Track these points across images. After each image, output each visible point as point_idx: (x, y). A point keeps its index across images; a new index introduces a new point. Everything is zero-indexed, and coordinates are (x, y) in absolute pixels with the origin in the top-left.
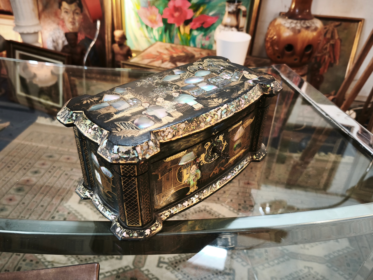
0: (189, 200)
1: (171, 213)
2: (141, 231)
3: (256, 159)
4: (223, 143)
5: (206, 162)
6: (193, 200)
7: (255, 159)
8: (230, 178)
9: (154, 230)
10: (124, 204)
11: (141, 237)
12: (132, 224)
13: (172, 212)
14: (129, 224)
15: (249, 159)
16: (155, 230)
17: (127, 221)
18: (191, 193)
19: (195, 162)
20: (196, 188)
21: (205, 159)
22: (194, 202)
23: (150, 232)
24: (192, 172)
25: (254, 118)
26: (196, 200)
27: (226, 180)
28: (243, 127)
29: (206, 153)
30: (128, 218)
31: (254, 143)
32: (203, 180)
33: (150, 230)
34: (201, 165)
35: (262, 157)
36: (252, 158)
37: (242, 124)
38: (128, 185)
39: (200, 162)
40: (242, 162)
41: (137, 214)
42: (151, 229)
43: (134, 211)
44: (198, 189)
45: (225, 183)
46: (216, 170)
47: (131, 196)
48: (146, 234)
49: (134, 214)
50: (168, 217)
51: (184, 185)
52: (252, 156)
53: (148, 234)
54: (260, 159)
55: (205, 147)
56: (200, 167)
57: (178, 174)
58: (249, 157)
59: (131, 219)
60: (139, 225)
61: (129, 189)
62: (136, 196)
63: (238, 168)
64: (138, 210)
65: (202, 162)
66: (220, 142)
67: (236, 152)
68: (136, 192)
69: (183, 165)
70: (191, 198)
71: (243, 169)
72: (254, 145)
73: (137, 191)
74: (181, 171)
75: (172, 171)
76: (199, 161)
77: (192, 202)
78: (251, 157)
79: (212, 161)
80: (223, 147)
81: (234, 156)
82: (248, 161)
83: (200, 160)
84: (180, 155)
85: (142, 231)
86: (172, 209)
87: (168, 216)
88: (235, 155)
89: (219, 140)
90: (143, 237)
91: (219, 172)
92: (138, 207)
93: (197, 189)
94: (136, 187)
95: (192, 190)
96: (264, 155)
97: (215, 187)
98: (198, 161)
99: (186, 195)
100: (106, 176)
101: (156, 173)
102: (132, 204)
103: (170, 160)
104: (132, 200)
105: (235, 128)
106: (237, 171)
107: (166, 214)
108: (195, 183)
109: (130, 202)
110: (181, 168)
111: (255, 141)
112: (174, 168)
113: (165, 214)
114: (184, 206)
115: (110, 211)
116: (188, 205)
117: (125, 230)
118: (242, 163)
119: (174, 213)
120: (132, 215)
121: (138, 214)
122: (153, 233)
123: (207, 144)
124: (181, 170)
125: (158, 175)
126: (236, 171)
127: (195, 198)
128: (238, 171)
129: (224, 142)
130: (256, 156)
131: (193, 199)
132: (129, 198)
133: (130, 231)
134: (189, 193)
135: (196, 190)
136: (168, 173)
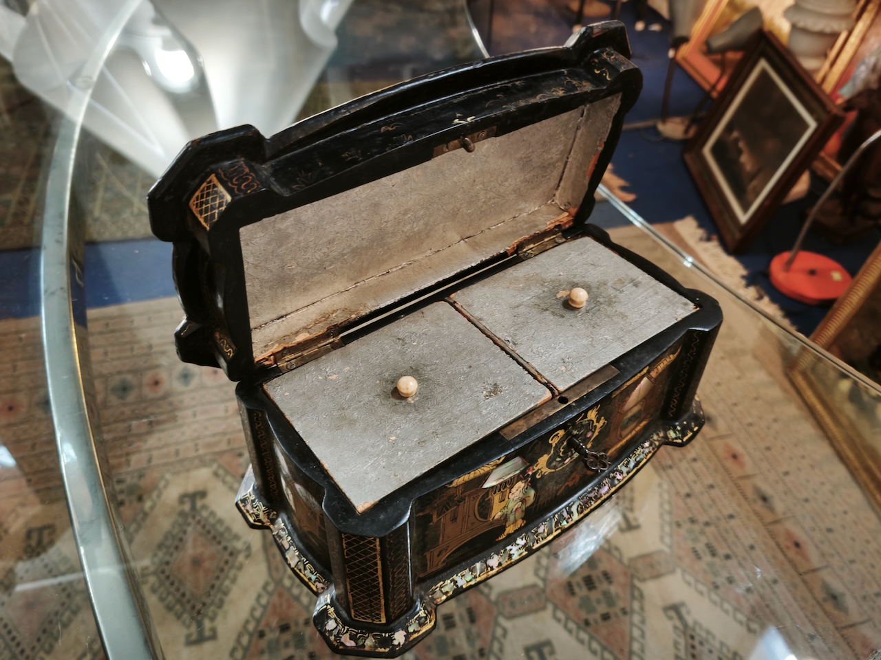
0: (502, 551)
1: (457, 586)
2: (384, 634)
3: (676, 438)
4: (595, 424)
5: (550, 471)
6: (511, 552)
7: (673, 439)
8: (607, 492)
9: (415, 632)
10: (348, 580)
11: (383, 650)
12: (363, 618)
13: (459, 584)
14: (355, 617)
15: (658, 440)
16: (418, 632)
17: (352, 611)
18: (509, 535)
19: (522, 476)
20: (520, 523)
21: (549, 465)
22: (515, 557)
23: (404, 638)
24: (513, 496)
25: (679, 351)
26: (520, 551)
27: (595, 497)
28: (649, 378)
29: (552, 452)
30: (354, 607)
31: (674, 402)
32: (538, 505)
33: (405, 634)
34: (538, 477)
35: (690, 434)
36: (666, 437)
37: (649, 372)
38: (357, 549)
39: (534, 474)
40: (640, 449)
41: (377, 602)
42: (407, 631)
43: (370, 596)
44: (526, 525)
45: (592, 507)
46: (573, 479)
47: (365, 570)
48: (396, 643)
49: (370, 600)
50: (449, 595)
51: (491, 524)
52: (665, 431)
53: (399, 643)
54: (685, 439)
55: (550, 442)
56: (533, 483)
57: (479, 506)
58: (658, 435)
59: (361, 610)
60: (381, 621)
61: (361, 557)
62: (376, 570)
63: (627, 466)
64: (380, 596)
65: (540, 471)
66: (589, 424)
67: (624, 433)
68: (376, 564)
69: (492, 487)
70: (508, 548)
71: (639, 466)
72: (673, 406)
73: (379, 563)
74: (486, 500)
75: (464, 503)
76: (534, 471)
77: (510, 556)
78: (661, 434)
79: (564, 464)
80: (594, 432)
81: (620, 441)
82: (653, 446)
83: (536, 469)
84: (488, 469)
85: (387, 635)
86: (459, 575)
87: (451, 593)
88: (623, 438)
89: (586, 420)
90: (387, 650)
91: (580, 480)
92: (379, 590)
93: (523, 525)
94: (376, 555)
95: (510, 529)
96: (696, 429)
97: (569, 518)
98: (530, 473)
99: (497, 540)
100: (306, 505)
101: (427, 512)
102: (364, 582)
103: (462, 482)
104: (365, 576)
105: (628, 386)
106: (625, 475)
107: (444, 590)
108: (519, 514)
109: (360, 579)
110: (488, 492)
111: (675, 398)
112: (469, 496)
113: (442, 589)
114: (489, 569)
115: (313, 570)
116: (500, 564)
117: (346, 627)
118: (638, 452)
119: (464, 587)
120: (365, 603)
121: (380, 602)
122: (411, 638)
123: (557, 435)
124: (488, 497)
125: (432, 516)
126: (622, 473)
127: (517, 547)
128: (628, 473)
129: (598, 421)
130: (675, 433)
131: (511, 550)
132: (359, 572)
133: (358, 633)
134: (504, 537)
135: (521, 528)
136: (455, 507)
